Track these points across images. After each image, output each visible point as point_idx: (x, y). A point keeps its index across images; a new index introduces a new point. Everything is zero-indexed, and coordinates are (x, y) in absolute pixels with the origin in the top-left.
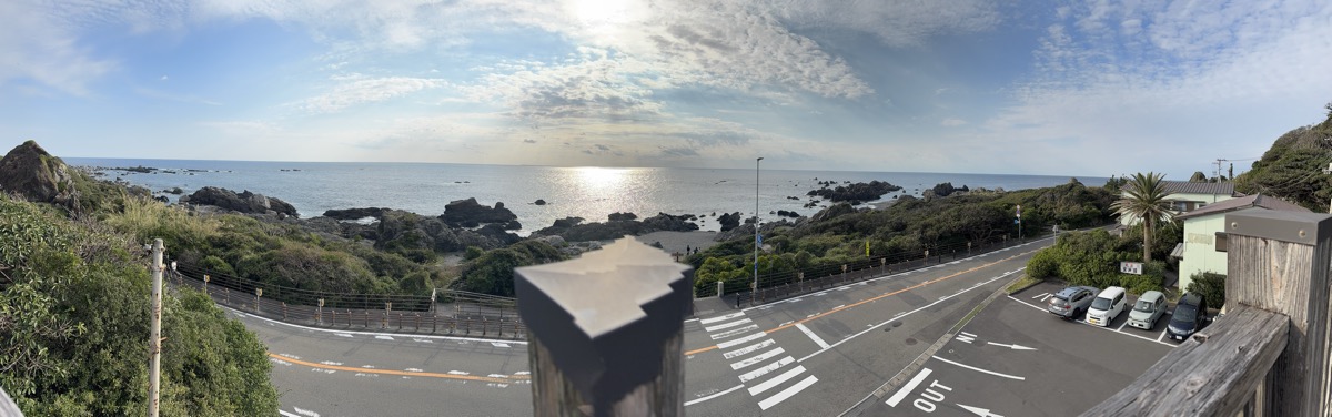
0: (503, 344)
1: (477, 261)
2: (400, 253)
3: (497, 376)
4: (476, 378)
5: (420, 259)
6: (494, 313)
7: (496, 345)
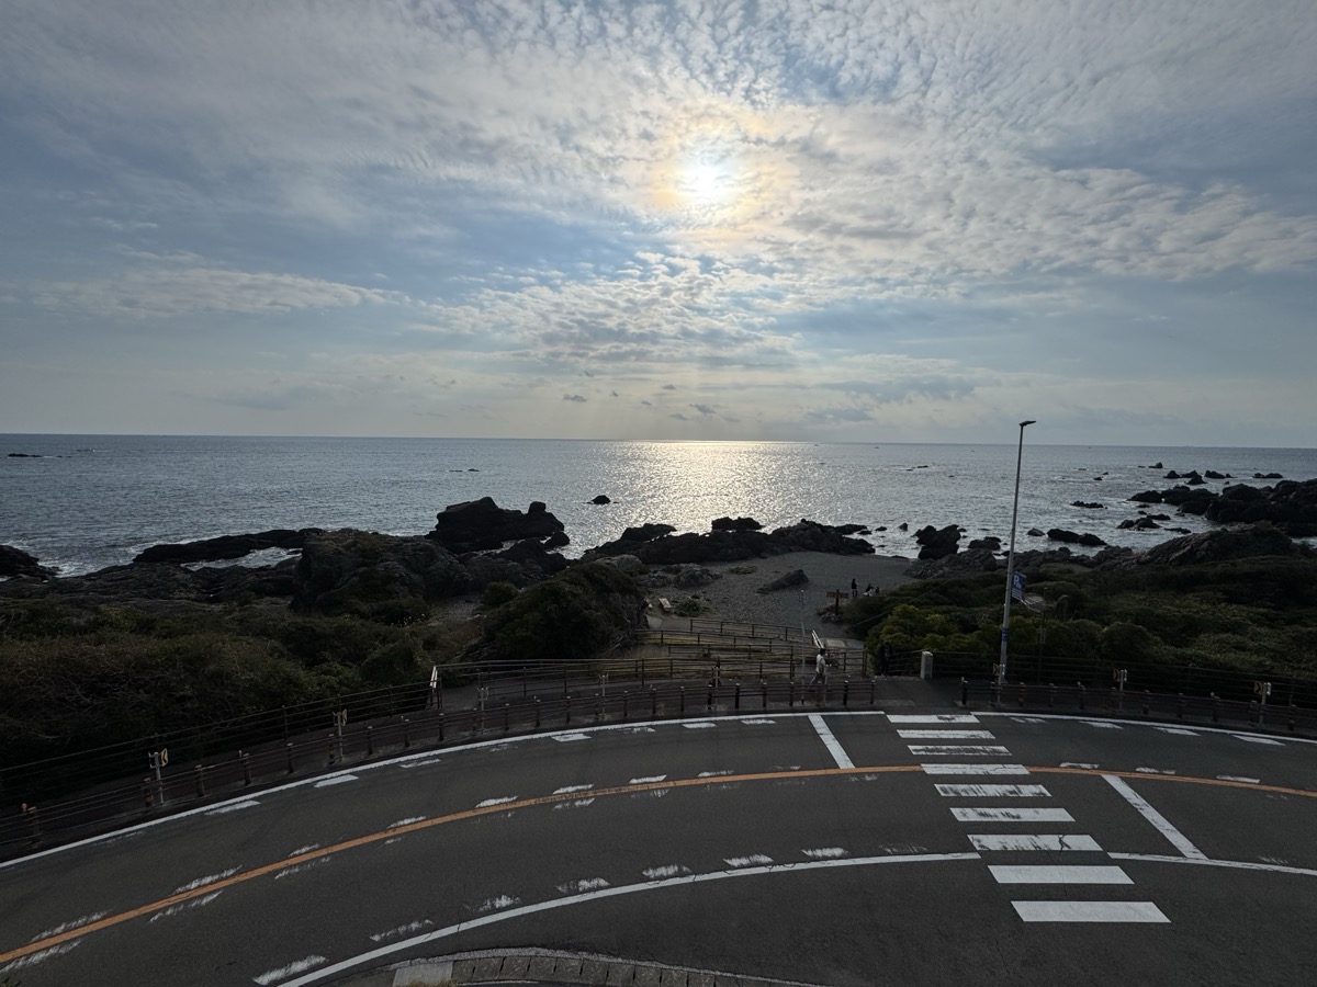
0: (576, 735)
1: (512, 606)
2: (354, 612)
3: (570, 789)
4: (532, 801)
5: (396, 617)
6: (551, 688)
7: (562, 740)
